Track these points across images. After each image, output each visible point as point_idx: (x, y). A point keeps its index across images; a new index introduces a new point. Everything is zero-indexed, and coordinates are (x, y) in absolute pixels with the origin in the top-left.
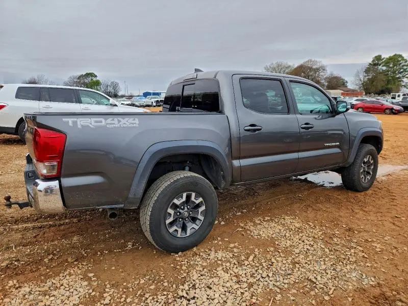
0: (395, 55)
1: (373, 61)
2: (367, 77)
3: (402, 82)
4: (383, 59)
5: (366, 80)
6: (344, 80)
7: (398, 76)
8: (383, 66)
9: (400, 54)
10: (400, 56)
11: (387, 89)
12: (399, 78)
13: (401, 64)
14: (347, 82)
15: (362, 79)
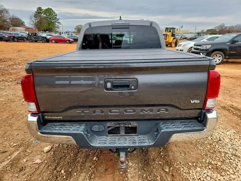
0: (48, 8)
1: (37, 10)
2: (37, 20)
3: (55, 25)
4: (43, 10)
5: (36, 22)
6: (22, 21)
7: (53, 21)
8: (44, 14)
9: (51, 8)
10: (51, 9)
11: (49, 28)
12: (54, 22)
13: (52, 14)
14: (24, 22)
15: (34, 21)
